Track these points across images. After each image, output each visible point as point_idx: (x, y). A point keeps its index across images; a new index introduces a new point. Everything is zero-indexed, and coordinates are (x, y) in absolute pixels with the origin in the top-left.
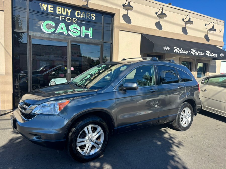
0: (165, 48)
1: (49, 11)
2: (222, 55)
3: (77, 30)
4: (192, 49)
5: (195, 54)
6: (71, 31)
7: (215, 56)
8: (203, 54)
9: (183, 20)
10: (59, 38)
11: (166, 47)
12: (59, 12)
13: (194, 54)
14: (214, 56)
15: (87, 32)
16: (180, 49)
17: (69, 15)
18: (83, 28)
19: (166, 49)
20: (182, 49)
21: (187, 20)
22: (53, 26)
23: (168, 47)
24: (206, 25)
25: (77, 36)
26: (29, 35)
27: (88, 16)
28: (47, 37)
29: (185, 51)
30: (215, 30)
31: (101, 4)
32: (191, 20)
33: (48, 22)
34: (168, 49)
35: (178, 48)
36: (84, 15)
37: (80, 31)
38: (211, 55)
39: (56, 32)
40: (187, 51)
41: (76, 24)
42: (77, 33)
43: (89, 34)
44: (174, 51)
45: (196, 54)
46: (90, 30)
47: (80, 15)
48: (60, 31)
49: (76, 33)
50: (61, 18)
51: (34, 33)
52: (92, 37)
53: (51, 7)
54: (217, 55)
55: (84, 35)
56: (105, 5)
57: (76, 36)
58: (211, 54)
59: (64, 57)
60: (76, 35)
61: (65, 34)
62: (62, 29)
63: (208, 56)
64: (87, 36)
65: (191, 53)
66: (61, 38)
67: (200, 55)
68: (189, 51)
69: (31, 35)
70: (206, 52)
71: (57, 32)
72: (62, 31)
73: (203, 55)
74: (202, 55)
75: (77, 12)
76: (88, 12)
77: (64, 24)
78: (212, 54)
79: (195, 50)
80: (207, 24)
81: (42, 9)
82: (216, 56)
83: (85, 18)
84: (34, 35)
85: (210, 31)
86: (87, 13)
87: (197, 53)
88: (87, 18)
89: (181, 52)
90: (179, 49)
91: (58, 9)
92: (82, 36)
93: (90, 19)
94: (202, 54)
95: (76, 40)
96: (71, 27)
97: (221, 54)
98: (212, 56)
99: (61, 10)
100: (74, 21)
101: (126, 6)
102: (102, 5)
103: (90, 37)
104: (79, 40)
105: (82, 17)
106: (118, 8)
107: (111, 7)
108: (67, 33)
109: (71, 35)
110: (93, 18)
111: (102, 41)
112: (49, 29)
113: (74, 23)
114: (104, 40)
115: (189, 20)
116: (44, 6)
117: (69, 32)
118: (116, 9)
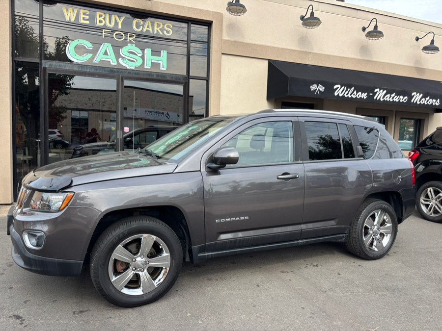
0: (313, 87)
1: (82, 21)
3: (137, 55)
4: (377, 88)
5: (385, 98)
6: (123, 58)
7: (434, 104)
8: (405, 100)
10: (100, 71)
11: (316, 85)
13: (382, 100)
14: (431, 103)
15: (156, 59)
16: (349, 90)
17: (120, 27)
18: (148, 51)
19: (316, 90)
20: (353, 88)
21: (371, 28)
22: (89, 48)
23: (320, 86)
24: (417, 39)
25: (136, 68)
26: (43, 66)
27: (158, 29)
28: (77, 70)
29: (360, 93)
30: (437, 49)
31: (183, 5)
32: (378, 30)
33: (79, 43)
34: (322, 88)
35: (343, 87)
36: (150, 26)
37: (143, 57)
38: (424, 101)
39: (94, 61)
40: (366, 94)
41: (134, 45)
42: (136, 61)
43: (160, 63)
44: (336, 94)
45: (388, 100)
46: (162, 56)
47: (142, 27)
48: (102, 59)
49: (134, 62)
50: (103, 34)
51: (51, 63)
52: (165, 69)
53: (84, 14)
54: (438, 101)
55: (150, 65)
56: (190, 7)
57: (134, 68)
58: (424, 99)
60: (134, 65)
61: (112, 63)
62: (106, 53)
63: (418, 103)
64: (155, 65)
65: (375, 98)
66: (103, 72)
67: (397, 101)
68: (371, 94)
69: (46, 66)
70: (413, 94)
71: (97, 60)
72: (105, 58)
73: (405, 102)
74: (401, 101)
75: (136, 21)
76: (157, 21)
77: (110, 44)
78: (427, 99)
79: (385, 91)
80: (420, 38)
81: (68, 19)
82: (436, 103)
83: (151, 32)
84: (52, 66)
85: (425, 52)
86: (156, 23)
87: (390, 97)
88: (155, 32)
89: (351, 95)
90: (346, 88)
91: (98, 16)
92: (146, 67)
93: (161, 34)
94: (403, 99)
95: (134, 75)
96: (124, 51)
98: (426, 103)
99: (104, 18)
100: (130, 39)
102: (185, 5)
103: (163, 69)
104: (138, 74)
105: (147, 30)
106: (218, 11)
107: (203, 9)
108: (116, 61)
109: (124, 65)
110: (168, 32)
111: (187, 76)
112: (80, 55)
113: (130, 42)
114: (191, 74)
115: (374, 29)
116: (72, 12)
117: (120, 60)
118: (213, 12)
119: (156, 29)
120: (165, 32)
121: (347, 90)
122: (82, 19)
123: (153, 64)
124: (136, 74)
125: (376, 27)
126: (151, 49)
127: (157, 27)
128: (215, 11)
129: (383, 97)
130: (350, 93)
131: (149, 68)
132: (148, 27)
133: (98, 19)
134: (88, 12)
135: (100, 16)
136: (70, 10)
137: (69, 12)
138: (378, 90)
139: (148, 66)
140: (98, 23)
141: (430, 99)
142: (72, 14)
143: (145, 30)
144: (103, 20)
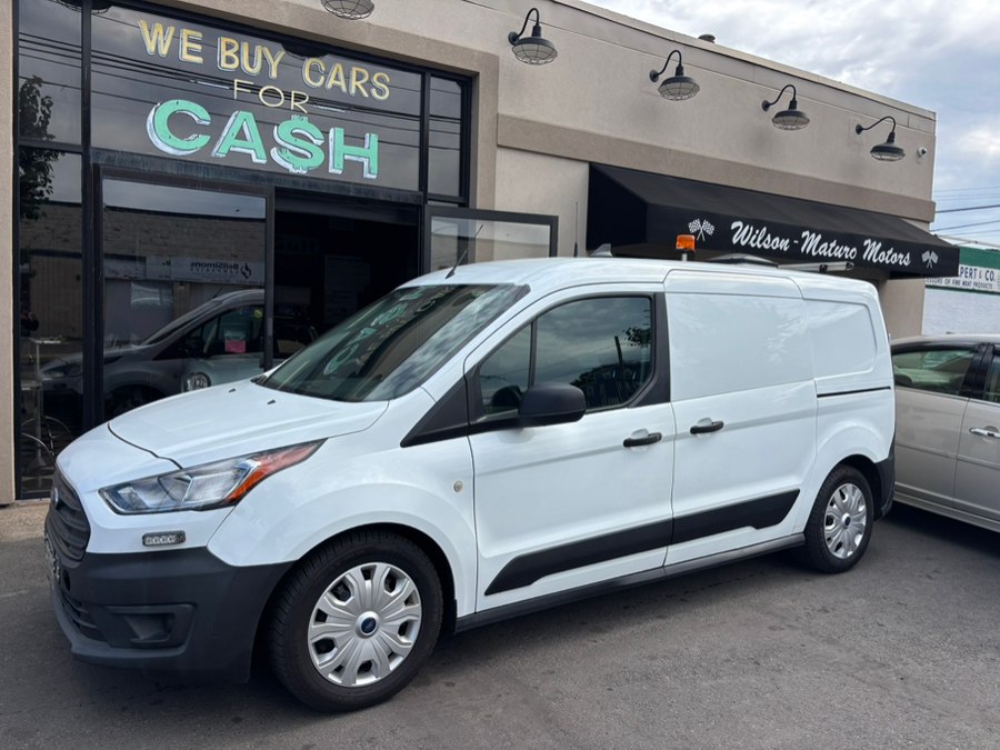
0: (694, 226)
1: (186, 57)
2: (930, 257)
3: (312, 142)
4: (805, 230)
5: (819, 251)
6: (280, 148)
7: (900, 263)
8: (853, 254)
9: (766, 106)
10: (229, 178)
11: (697, 222)
12: (230, 60)
13: (814, 254)
14: (896, 261)
15: (353, 153)
16: (757, 232)
17: (274, 74)
18: (336, 134)
19: (698, 231)
20: (765, 229)
21: (784, 106)
22: (203, 122)
23: (705, 222)
24: (859, 130)
25: (309, 171)
26: (92, 162)
27: (359, 84)
28: (175, 172)
29: (777, 239)
30: (898, 152)
31: (416, 33)
32: (798, 109)
33: (177, 108)
34: (709, 228)
35: (747, 227)
36: (341, 76)
37: (325, 147)
38: (884, 258)
39: (214, 153)
40: (787, 241)
41: (305, 118)
42: (309, 155)
43: (363, 163)
44: (735, 241)
45: (825, 254)
46: (367, 146)
47: (322, 78)
48: (232, 149)
49: (306, 157)
50: (236, 88)
51: (112, 155)
52: (374, 177)
53: (190, 40)
54: (908, 256)
55: (341, 167)
56: (433, 38)
57: (305, 172)
58: (883, 253)
59: (236, 266)
60: (306, 166)
61: (255, 160)
62: (241, 136)
63: (875, 261)
64: (353, 166)
65: (803, 250)
66: (235, 179)
67: (840, 255)
68: (796, 242)
69: (100, 162)
70: (866, 243)
71: (221, 151)
72: (240, 147)
73: (853, 257)
74: (846, 257)
75: (309, 62)
76: (357, 66)
77: (251, 115)
78: (890, 252)
79: (819, 237)
80: (864, 127)
81: (153, 49)
82: (904, 260)
83: (344, 89)
84: (114, 162)
85: (877, 156)
86: (354, 70)
87: (829, 247)
88: (353, 91)
89: (761, 242)
90: (751, 229)
91: (223, 47)
92: (331, 171)
93: (366, 95)
94: (849, 252)
95: (306, 188)
96: (282, 132)
97: (928, 253)
98: (887, 262)
99: (238, 53)
100: (297, 104)
101: (527, 41)
102: (420, 34)
103: (369, 176)
104: (316, 186)
105: (333, 86)
106: (490, 52)
107: (459, 43)
108: (264, 155)
109: (282, 163)
110: (380, 92)
111: (421, 193)
112: (182, 138)
113: (298, 111)
114: (430, 190)
115: (790, 108)
116: (161, 32)
117: (274, 152)
118: (480, 52)
119: (354, 83)
120: (374, 91)
121: (754, 233)
122: (185, 50)
123: (346, 162)
124: (310, 185)
125: (793, 104)
126: (342, 130)
127: (357, 80)
128: (484, 50)
129: (817, 249)
130: (759, 239)
131: (340, 172)
132: (337, 78)
133: (224, 53)
134: (200, 35)
135: (229, 47)
136: (158, 28)
137: (156, 32)
138: (807, 233)
139: (335, 169)
140: (224, 64)
141: (894, 252)
142: (161, 38)
143: (329, 86)
144: (235, 57)
